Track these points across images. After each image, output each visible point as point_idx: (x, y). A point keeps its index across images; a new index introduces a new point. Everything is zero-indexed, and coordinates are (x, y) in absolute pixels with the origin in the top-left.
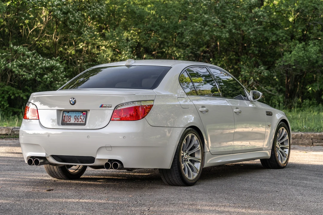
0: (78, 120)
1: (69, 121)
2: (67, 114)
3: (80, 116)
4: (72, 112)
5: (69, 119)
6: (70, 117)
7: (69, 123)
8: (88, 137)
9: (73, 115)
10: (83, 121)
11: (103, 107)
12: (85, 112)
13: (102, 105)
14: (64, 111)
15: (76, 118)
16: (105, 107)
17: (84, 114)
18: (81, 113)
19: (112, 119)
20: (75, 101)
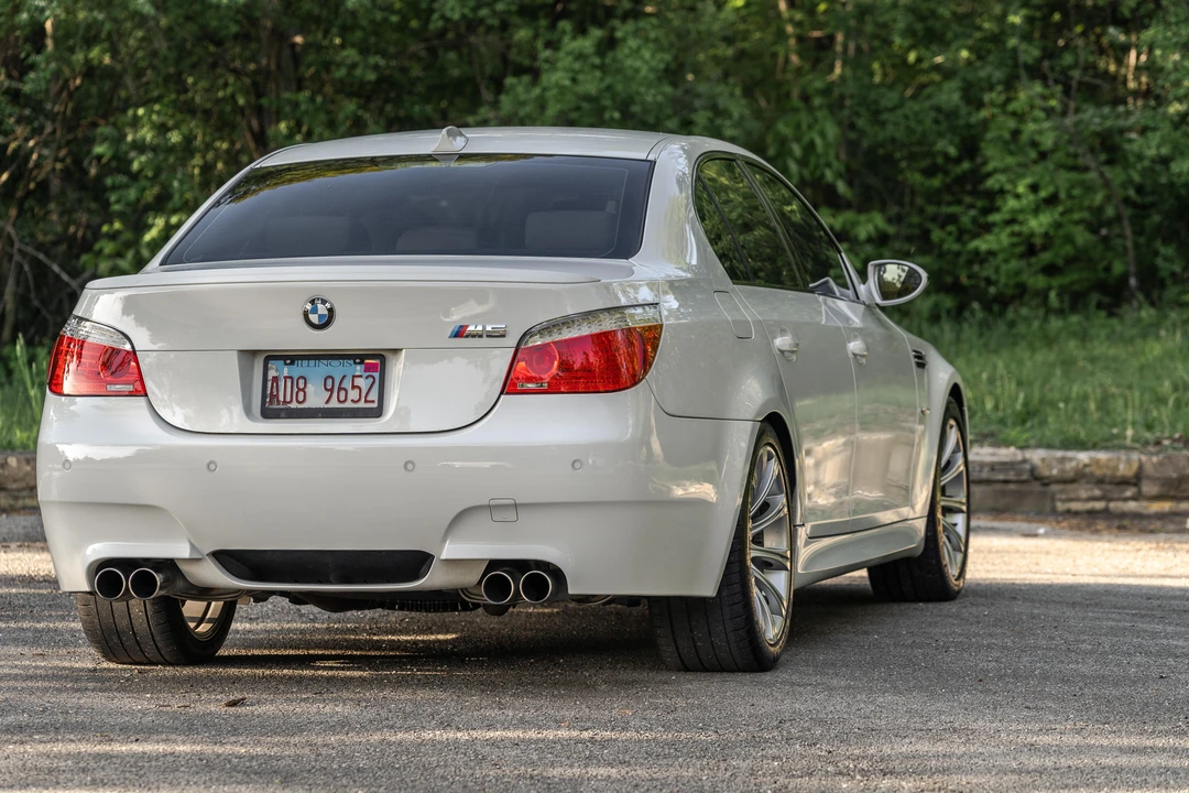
0: (342, 394)
1: (301, 398)
2: (286, 371)
3: (354, 377)
4: (312, 362)
5: (299, 390)
6: (301, 382)
7: (300, 406)
8: (410, 466)
9: (316, 373)
10: (369, 398)
11: (467, 336)
12: (375, 362)
13: (461, 327)
14: (271, 357)
15: (332, 387)
16: (474, 336)
17: (369, 368)
18: (355, 363)
19: (510, 386)
20: (331, 311)
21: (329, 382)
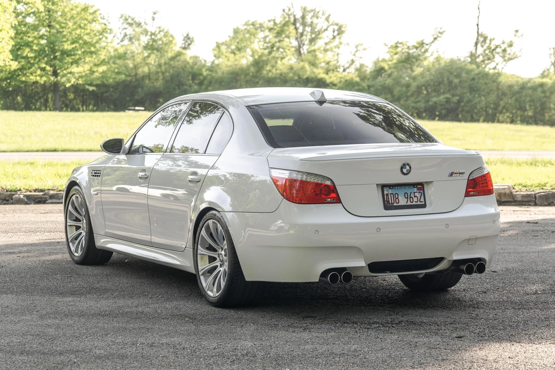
0: (411, 199)
1: (397, 202)
2: (390, 191)
3: (414, 193)
4: (399, 187)
5: (396, 198)
6: (396, 195)
7: (397, 205)
8: (447, 226)
9: (401, 193)
10: (421, 201)
12: (420, 186)
13: (452, 172)
14: (383, 187)
15: (407, 197)
17: (419, 189)
18: (414, 187)
19: (467, 194)
20: (410, 167)
21: (406, 194)
